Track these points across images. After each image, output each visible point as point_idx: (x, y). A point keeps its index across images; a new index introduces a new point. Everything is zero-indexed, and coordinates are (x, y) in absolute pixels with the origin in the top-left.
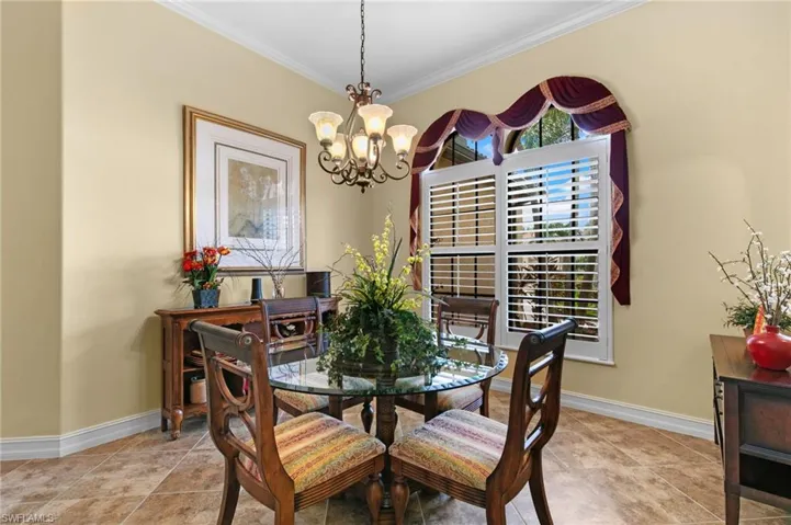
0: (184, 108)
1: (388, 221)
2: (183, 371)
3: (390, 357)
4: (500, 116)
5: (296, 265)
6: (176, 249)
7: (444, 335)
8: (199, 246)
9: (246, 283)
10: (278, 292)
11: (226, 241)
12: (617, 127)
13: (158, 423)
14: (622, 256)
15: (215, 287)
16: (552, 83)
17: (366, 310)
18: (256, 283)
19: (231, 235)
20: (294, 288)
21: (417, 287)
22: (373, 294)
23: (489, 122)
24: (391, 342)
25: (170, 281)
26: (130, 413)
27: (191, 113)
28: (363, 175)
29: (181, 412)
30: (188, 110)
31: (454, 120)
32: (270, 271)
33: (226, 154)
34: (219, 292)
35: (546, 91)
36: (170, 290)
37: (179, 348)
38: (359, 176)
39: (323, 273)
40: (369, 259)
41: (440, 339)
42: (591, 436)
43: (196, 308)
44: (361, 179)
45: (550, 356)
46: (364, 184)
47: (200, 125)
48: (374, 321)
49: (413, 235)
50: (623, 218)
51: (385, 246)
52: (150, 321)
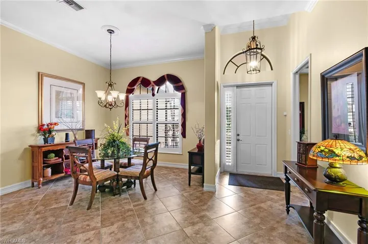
0: (39, 73)
1: (118, 118)
2: (42, 165)
3: (118, 152)
4: (154, 82)
5: (81, 128)
6: (35, 123)
7: (135, 148)
8: (44, 122)
9: (63, 135)
10: (75, 137)
11: (54, 120)
12: (183, 91)
13: (30, 185)
14: (184, 125)
15: (53, 136)
16: (168, 75)
17: (112, 142)
18: (67, 135)
19: (56, 117)
20: (81, 136)
21: (128, 134)
22: (113, 138)
23: (151, 83)
24: (119, 149)
25: (33, 135)
26: (18, 182)
27: (42, 75)
28: (111, 106)
29: (42, 179)
30: (40, 74)
31: (140, 80)
32: (72, 130)
33: (54, 89)
34: (54, 138)
35: (166, 77)
36: (34, 138)
37: (41, 156)
38: (110, 106)
39: (92, 130)
40: (112, 128)
41: (133, 149)
42: (174, 172)
43: (45, 144)
44: (110, 107)
45: (155, 149)
46: (111, 108)
47: (45, 78)
48: (114, 144)
49: (126, 116)
50: (184, 115)
51: (117, 125)
52: (26, 149)
